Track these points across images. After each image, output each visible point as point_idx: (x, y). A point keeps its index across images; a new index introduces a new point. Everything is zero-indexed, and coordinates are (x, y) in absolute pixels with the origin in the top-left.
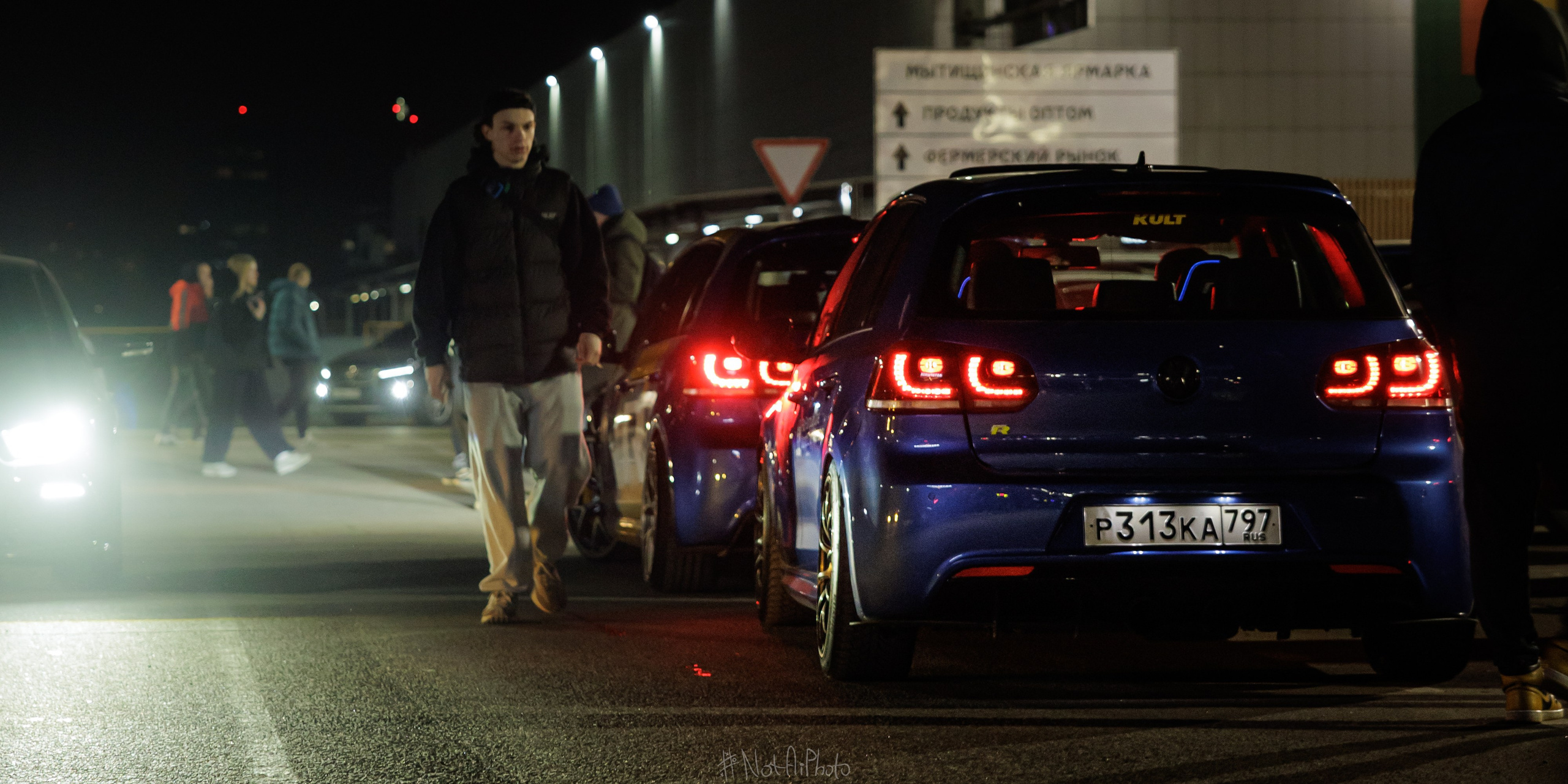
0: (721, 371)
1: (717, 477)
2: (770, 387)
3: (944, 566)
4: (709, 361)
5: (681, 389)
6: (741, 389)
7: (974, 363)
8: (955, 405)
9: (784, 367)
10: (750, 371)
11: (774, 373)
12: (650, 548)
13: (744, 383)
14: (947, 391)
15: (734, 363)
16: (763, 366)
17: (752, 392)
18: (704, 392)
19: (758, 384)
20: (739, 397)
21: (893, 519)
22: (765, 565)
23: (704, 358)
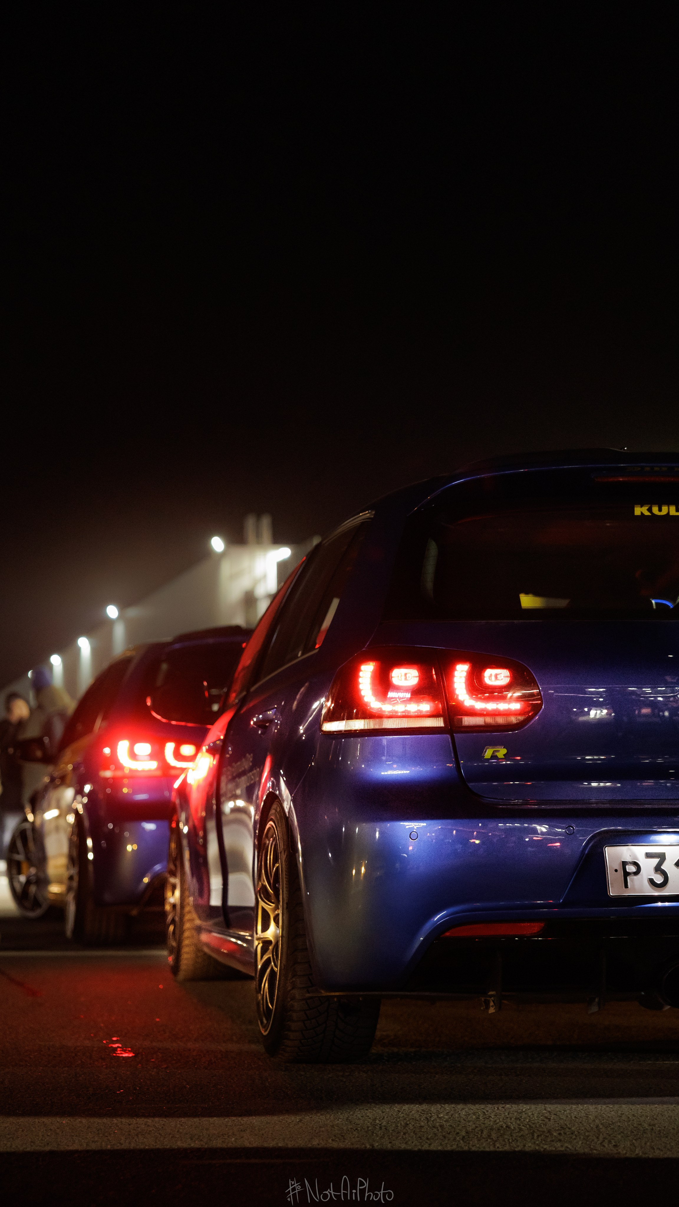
0: (133, 756)
1: (129, 848)
2: (174, 768)
3: (427, 927)
4: (123, 746)
5: (97, 771)
6: (150, 771)
7: (461, 671)
8: (439, 723)
9: (187, 750)
10: (158, 754)
11: (177, 755)
12: (72, 909)
13: (153, 765)
14: (426, 707)
15: (144, 748)
16: (170, 747)
17: (159, 773)
18: (119, 774)
19: (165, 767)
20: (150, 777)
21: (358, 871)
22: (179, 924)
23: (117, 745)
